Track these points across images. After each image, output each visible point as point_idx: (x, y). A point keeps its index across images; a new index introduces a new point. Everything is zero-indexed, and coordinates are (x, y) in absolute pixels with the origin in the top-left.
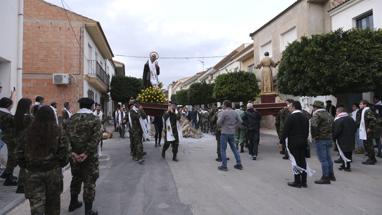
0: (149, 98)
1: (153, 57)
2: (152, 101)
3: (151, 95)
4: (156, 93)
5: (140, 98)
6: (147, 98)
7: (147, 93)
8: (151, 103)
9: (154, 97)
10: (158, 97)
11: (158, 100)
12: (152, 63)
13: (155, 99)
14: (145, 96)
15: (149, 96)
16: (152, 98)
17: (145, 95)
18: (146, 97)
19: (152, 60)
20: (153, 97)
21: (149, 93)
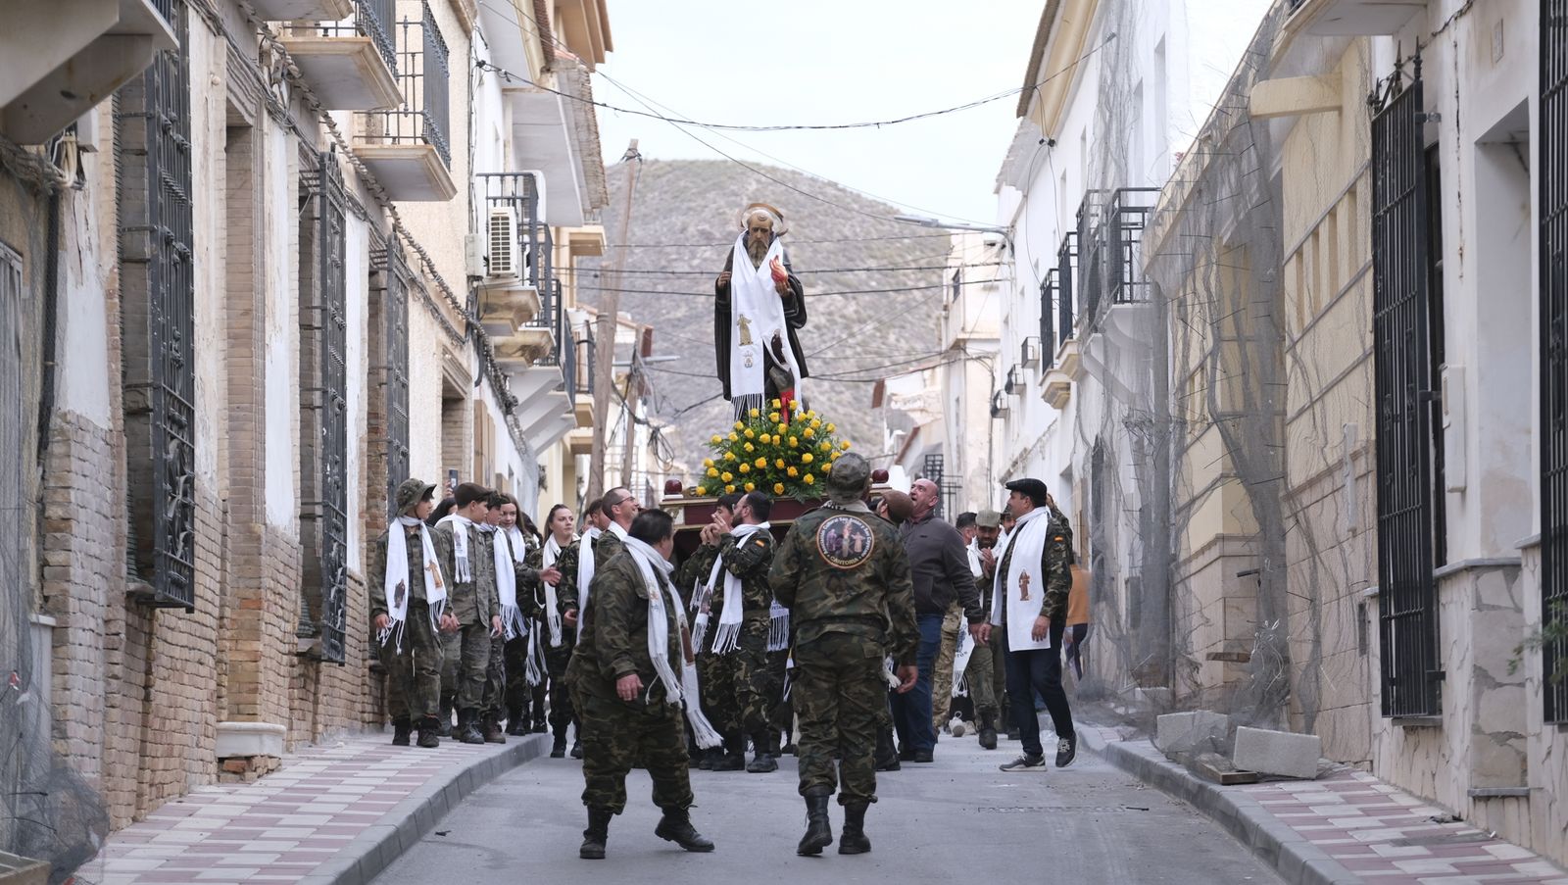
0: (761, 472)
1: (756, 230)
2: (779, 487)
3: (771, 452)
4: (793, 440)
5: (715, 478)
6: (749, 476)
7: (749, 447)
8: (777, 494)
9: (788, 464)
10: (808, 457)
11: (809, 478)
12: (757, 268)
13: (792, 471)
14: (738, 465)
15: (761, 462)
16: (777, 471)
17: (738, 460)
18: (744, 468)
19: (753, 250)
20: (780, 463)
21: (754, 445)
